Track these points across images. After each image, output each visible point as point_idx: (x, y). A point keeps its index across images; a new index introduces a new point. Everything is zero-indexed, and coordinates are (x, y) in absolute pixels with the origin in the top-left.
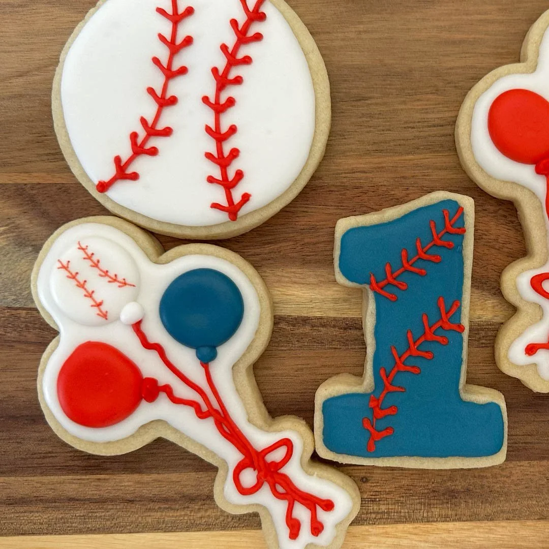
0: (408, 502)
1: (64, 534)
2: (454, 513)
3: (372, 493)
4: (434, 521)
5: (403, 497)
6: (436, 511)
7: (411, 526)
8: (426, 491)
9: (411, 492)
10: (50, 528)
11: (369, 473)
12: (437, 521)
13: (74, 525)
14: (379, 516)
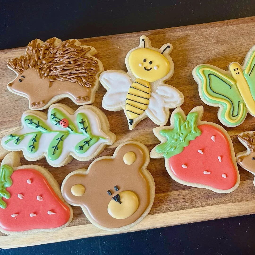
0: (194, 201)
1: (84, 224)
2: (210, 203)
3: (182, 199)
4: (204, 206)
5: (193, 199)
6: (204, 203)
7: (197, 209)
8: (200, 196)
9: (195, 197)
10: (80, 223)
11: (181, 193)
12: (205, 206)
13: (87, 221)
14: (185, 207)
